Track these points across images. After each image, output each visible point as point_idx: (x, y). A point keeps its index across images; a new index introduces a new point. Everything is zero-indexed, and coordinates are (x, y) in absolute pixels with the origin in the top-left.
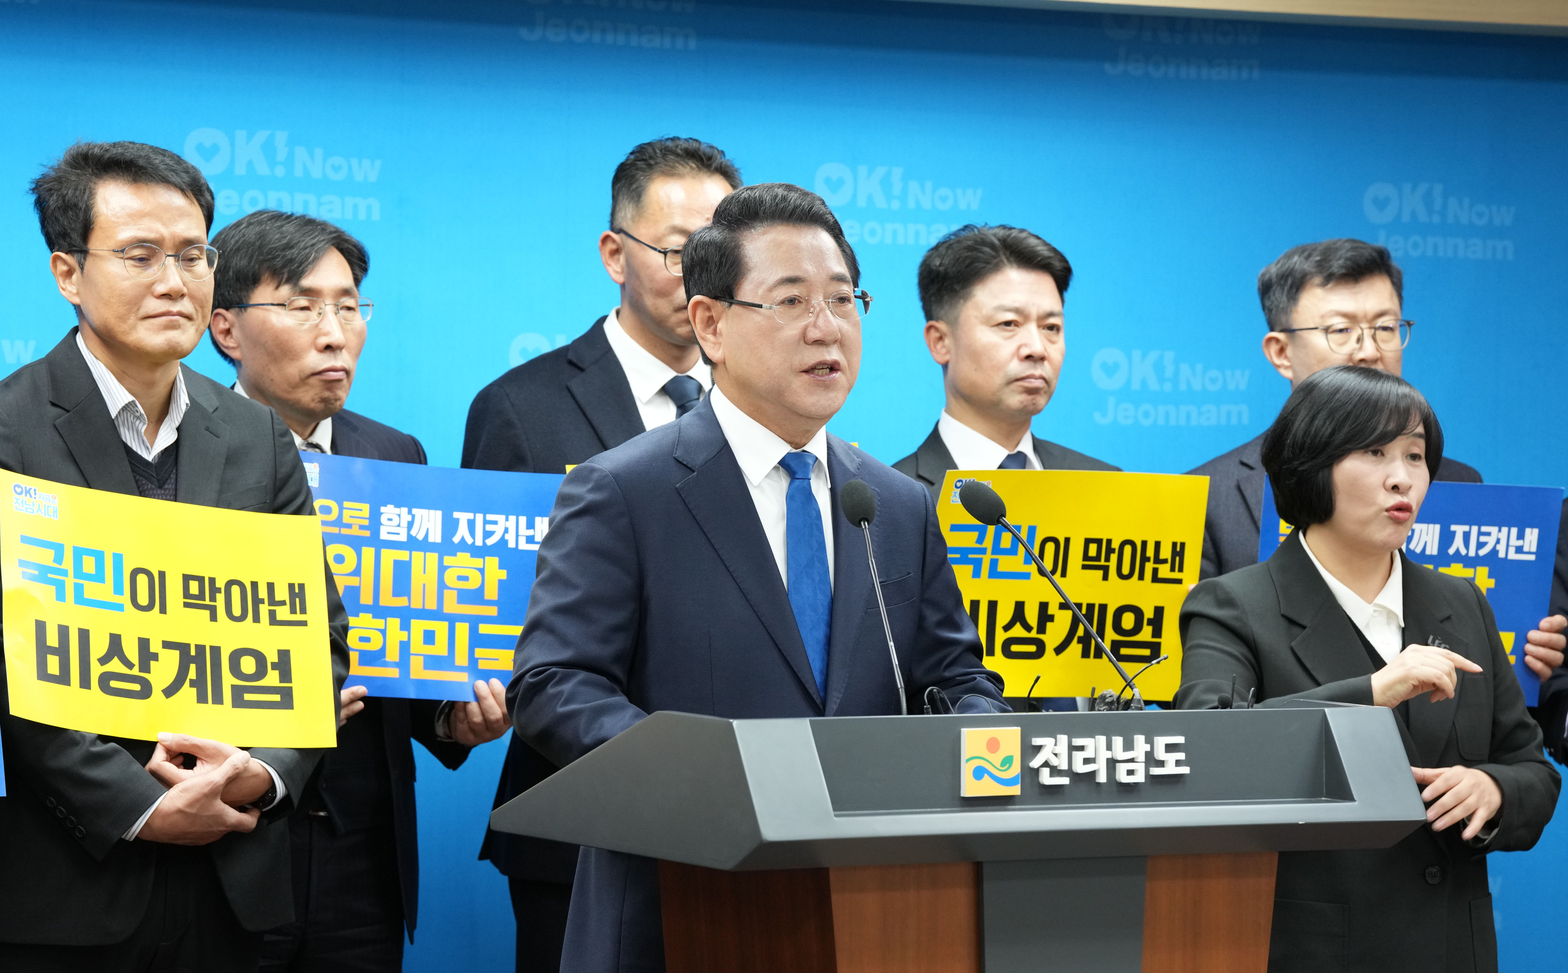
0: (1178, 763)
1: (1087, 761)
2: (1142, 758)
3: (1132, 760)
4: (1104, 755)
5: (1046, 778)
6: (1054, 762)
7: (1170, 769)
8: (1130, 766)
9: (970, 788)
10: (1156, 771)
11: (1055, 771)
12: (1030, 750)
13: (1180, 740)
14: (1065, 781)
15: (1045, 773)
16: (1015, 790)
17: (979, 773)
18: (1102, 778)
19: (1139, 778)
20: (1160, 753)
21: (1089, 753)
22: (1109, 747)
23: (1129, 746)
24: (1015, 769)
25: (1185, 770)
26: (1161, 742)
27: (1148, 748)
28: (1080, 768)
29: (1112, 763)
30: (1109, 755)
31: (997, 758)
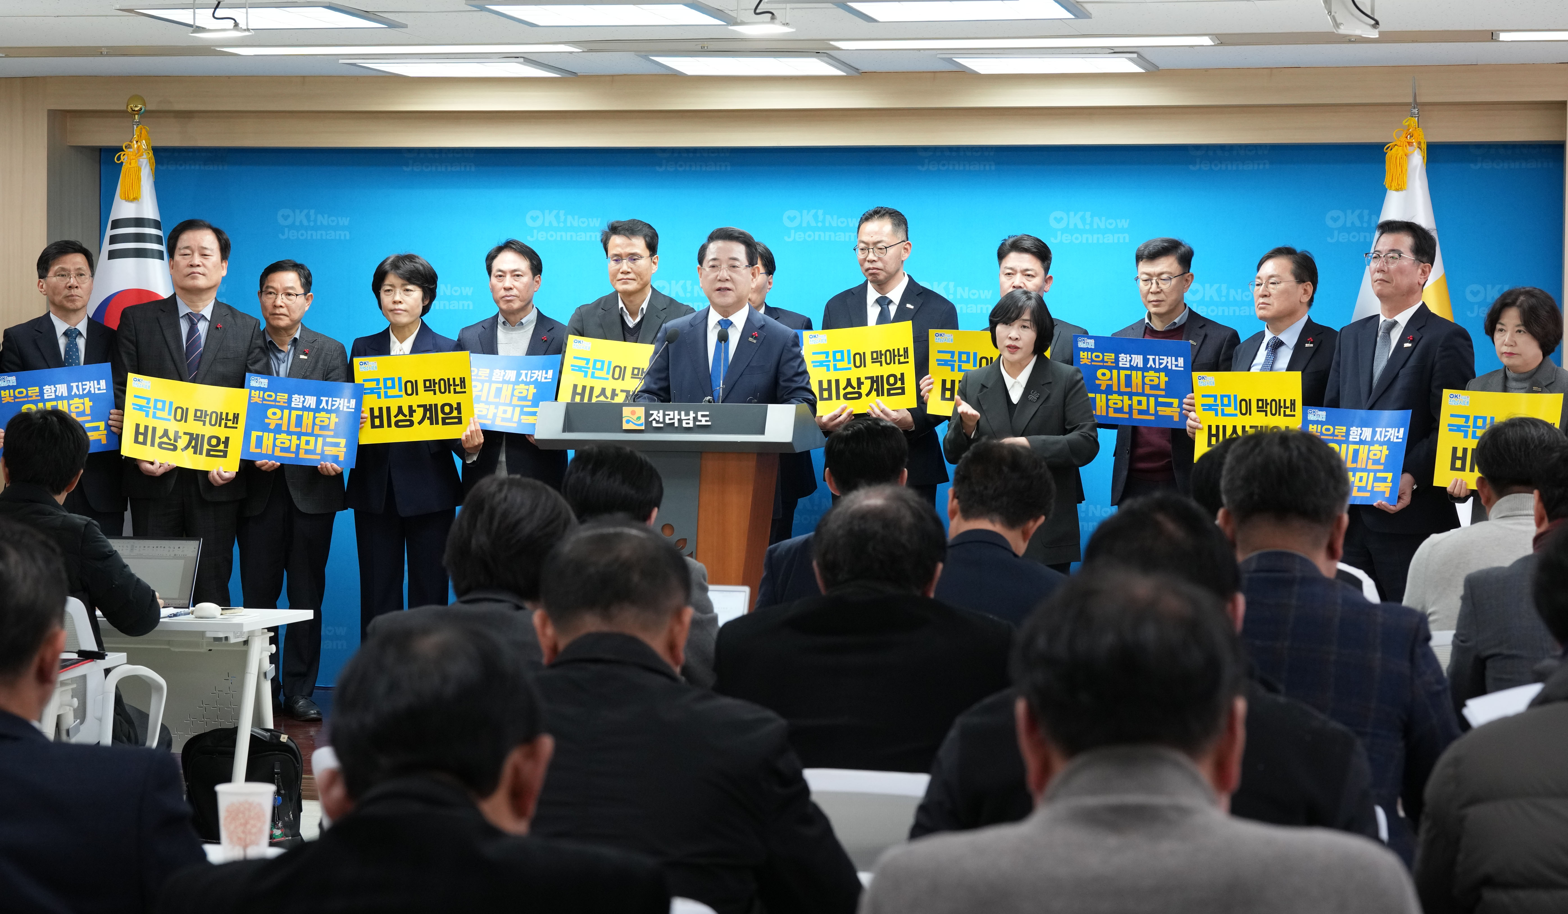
0: (706, 421)
1: (670, 419)
2: (691, 418)
3: (689, 419)
4: (677, 417)
5: (654, 424)
6: (657, 419)
7: (704, 423)
8: (688, 421)
9: (625, 426)
10: (698, 423)
11: (658, 422)
12: (648, 415)
13: (707, 413)
14: (662, 425)
15: (654, 422)
16: (643, 428)
17: (628, 422)
18: (676, 425)
19: (691, 425)
20: (700, 418)
21: (671, 417)
22: (680, 414)
23: (687, 414)
24: (643, 420)
25: (709, 423)
26: (700, 414)
27: (694, 415)
28: (667, 421)
29: (680, 420)
30: (679, 417)
31: (635, 417)
